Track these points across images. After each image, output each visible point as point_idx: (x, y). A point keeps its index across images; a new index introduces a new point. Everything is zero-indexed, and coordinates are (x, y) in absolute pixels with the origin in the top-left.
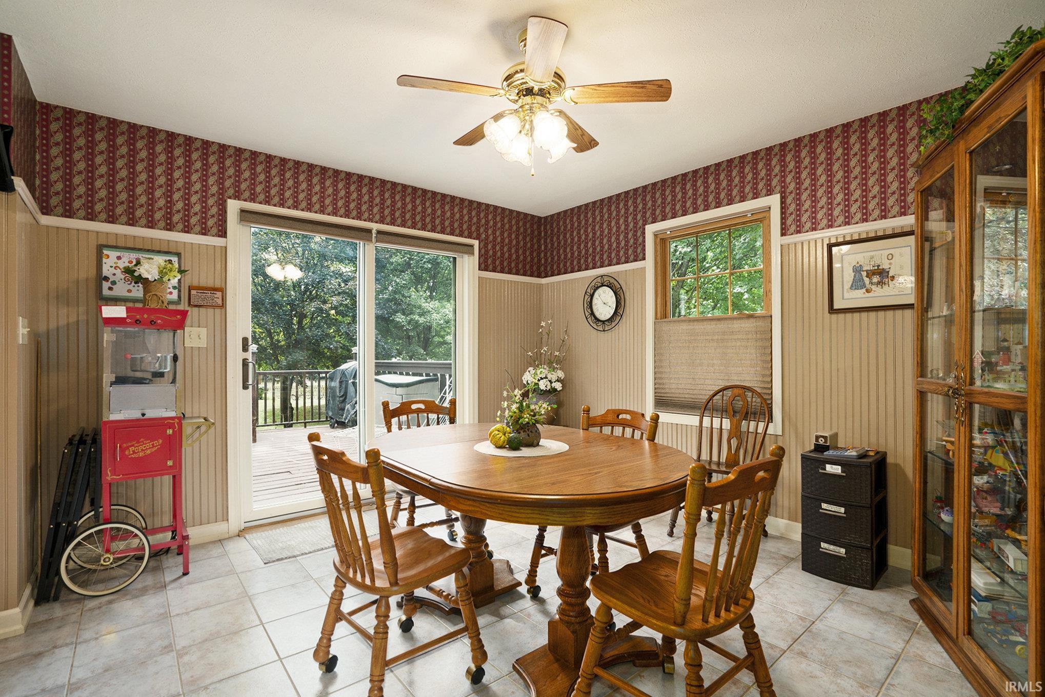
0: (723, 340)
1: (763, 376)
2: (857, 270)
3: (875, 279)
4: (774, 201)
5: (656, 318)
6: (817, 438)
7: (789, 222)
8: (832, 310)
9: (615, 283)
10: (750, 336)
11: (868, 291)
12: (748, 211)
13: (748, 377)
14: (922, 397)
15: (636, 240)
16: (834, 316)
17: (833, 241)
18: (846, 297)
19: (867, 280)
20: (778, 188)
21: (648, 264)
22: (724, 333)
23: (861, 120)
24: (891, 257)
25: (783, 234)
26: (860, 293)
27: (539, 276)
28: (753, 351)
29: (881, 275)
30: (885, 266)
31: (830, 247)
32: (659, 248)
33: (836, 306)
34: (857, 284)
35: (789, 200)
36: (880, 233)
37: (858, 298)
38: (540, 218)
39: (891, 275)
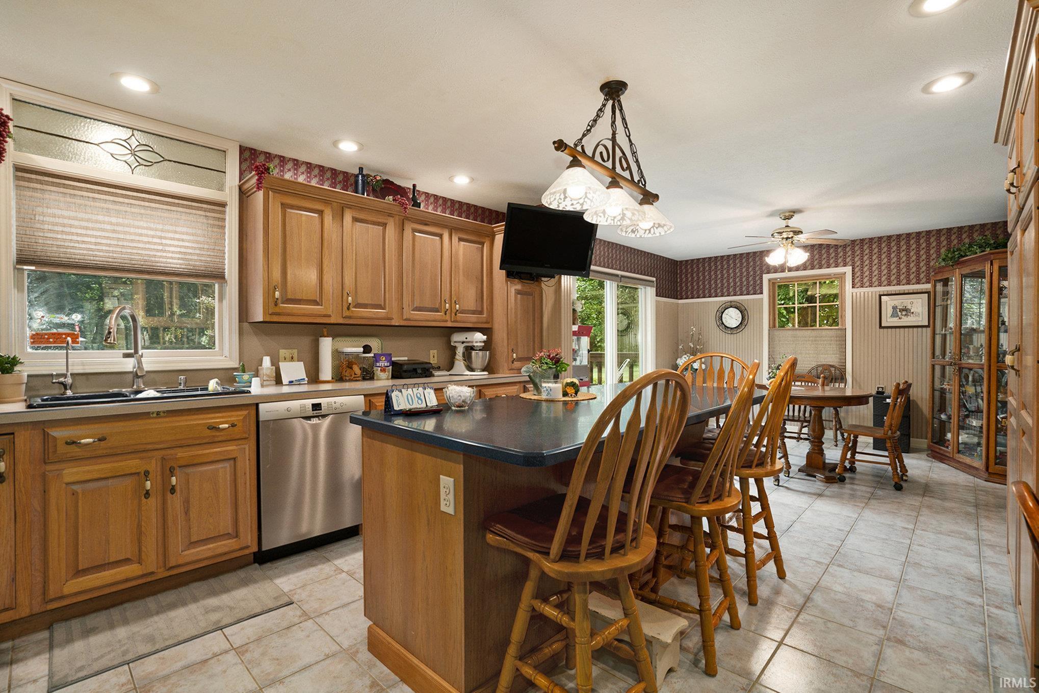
0: (815, 341)
1: (840, 359)
2: (894, 308)
3: (904, 313)
4: (848, 270)
5: (769, 327)
6: (878, 388)
7: (856, 281)
8: (881, 327)
9: (741, 306)
10: (833, 339)
11: (900, 318)
12: (832, 273)
13: (831, 359)
14: (933, 366)
15: (755, 282)
16: (882, 330)
17: (882, 293)
18: (888, 321)
19: (899, 313)
20: (850, 263)
21: (765, 296)
22: (816, 337)
23: (897, 235)
24: (912, 303)
25: (853, 287)
26: (896, 319)
27: (677, 299)
28: (834, 346)
29: (906, 311)
30: (909, 307)
31: (880, 296)
32: (771, 287)
33: (883, 325)
34: (894, 315)
35: (856, 270)
36: (906, 292)
37: (895, 322)
38: (677, 261)
39: (912, 311)
